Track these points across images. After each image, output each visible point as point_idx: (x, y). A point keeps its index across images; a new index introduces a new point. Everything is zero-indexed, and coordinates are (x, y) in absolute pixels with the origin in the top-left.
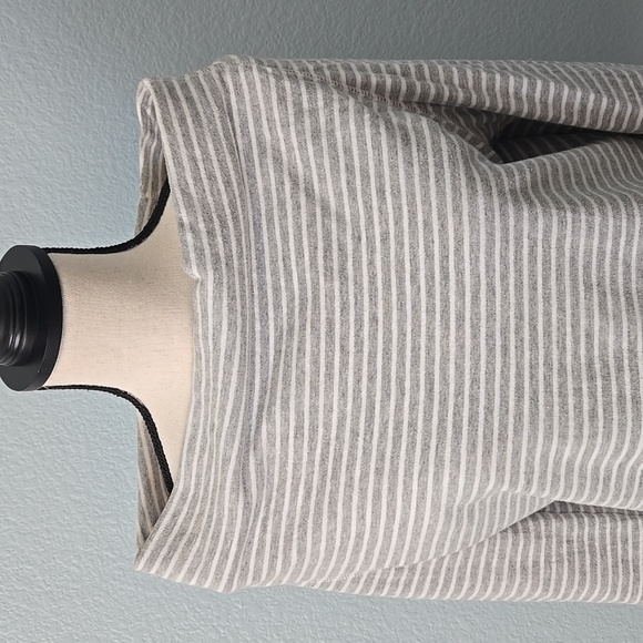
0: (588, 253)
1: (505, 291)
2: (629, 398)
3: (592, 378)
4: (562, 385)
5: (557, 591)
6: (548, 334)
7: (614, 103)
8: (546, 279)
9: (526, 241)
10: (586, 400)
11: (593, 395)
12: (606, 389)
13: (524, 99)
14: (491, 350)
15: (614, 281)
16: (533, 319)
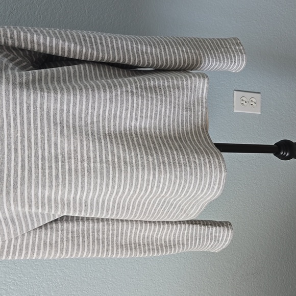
0: (55, 110)
1: (16, 125)
2: (73, 170)
3: (57, 162)
4: (43, 165)
5: (67, 253)
6: (36, 144)
7: (82, 48)
8: (35, 120)
9: (25, 105)
10: (54, 171)
11: (57, 168)
12: (63, 166)
13: (42, 44)
14: (9, 150)
15: (68, 122)
16: (29, 137)
